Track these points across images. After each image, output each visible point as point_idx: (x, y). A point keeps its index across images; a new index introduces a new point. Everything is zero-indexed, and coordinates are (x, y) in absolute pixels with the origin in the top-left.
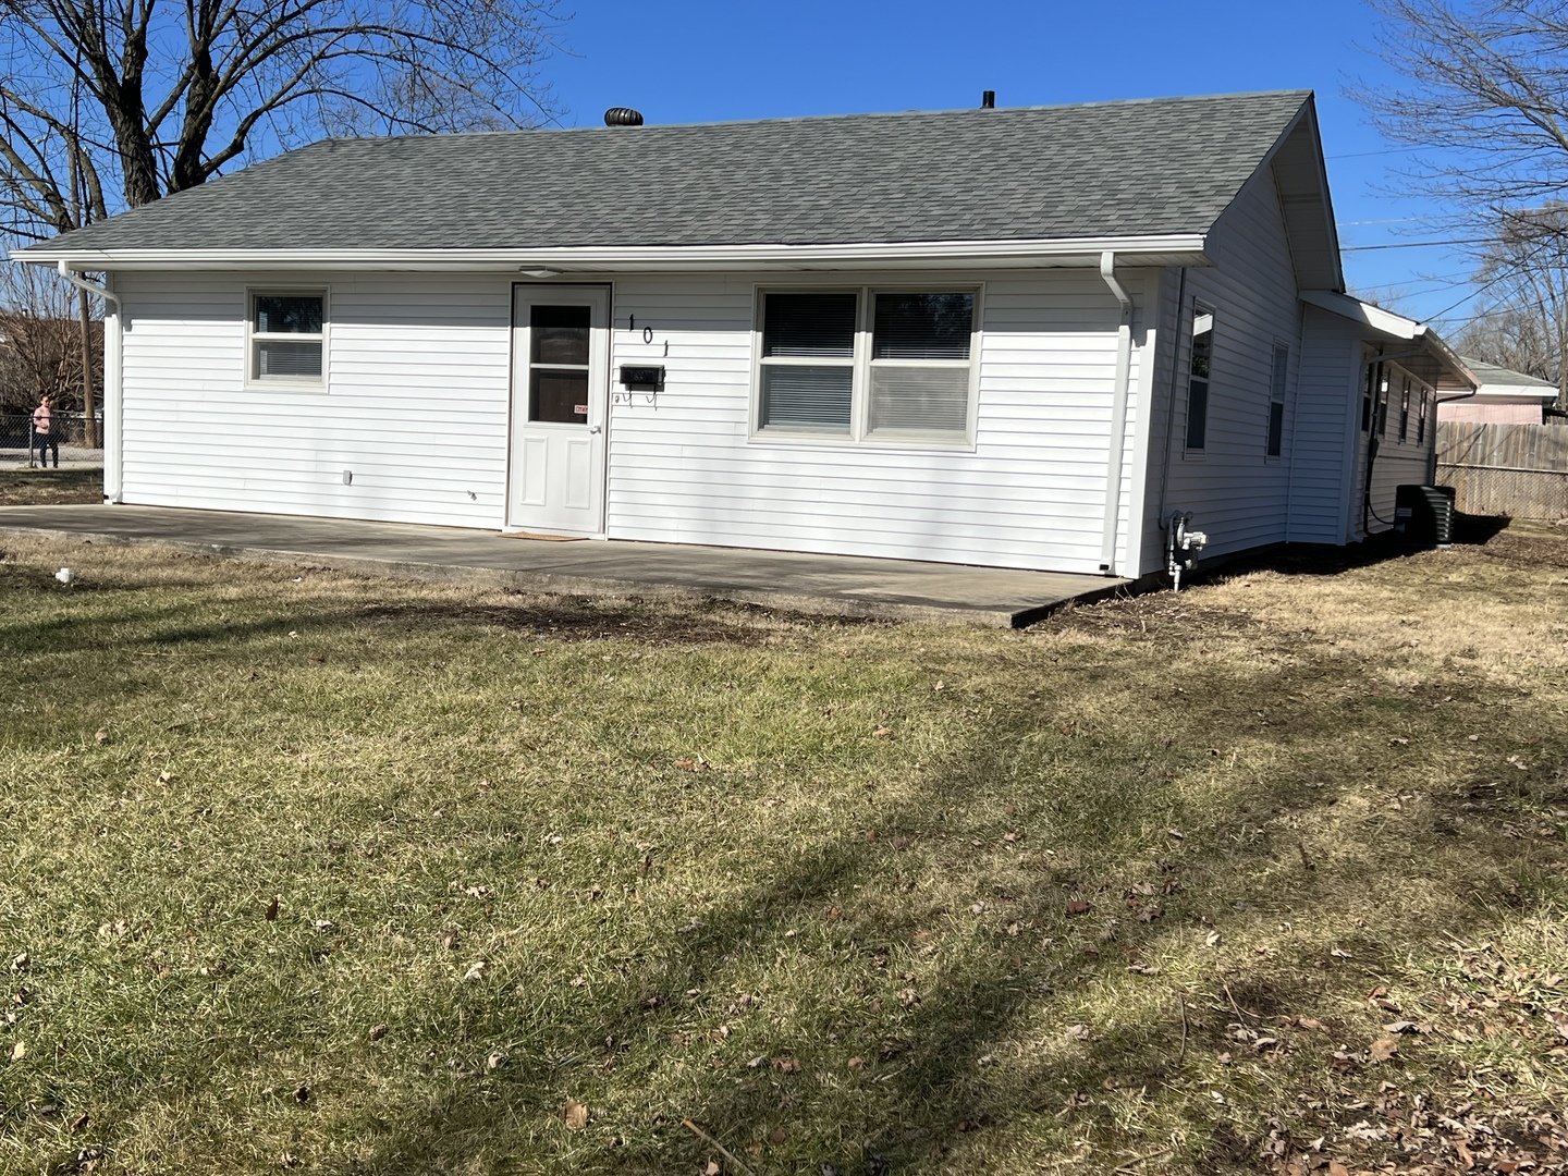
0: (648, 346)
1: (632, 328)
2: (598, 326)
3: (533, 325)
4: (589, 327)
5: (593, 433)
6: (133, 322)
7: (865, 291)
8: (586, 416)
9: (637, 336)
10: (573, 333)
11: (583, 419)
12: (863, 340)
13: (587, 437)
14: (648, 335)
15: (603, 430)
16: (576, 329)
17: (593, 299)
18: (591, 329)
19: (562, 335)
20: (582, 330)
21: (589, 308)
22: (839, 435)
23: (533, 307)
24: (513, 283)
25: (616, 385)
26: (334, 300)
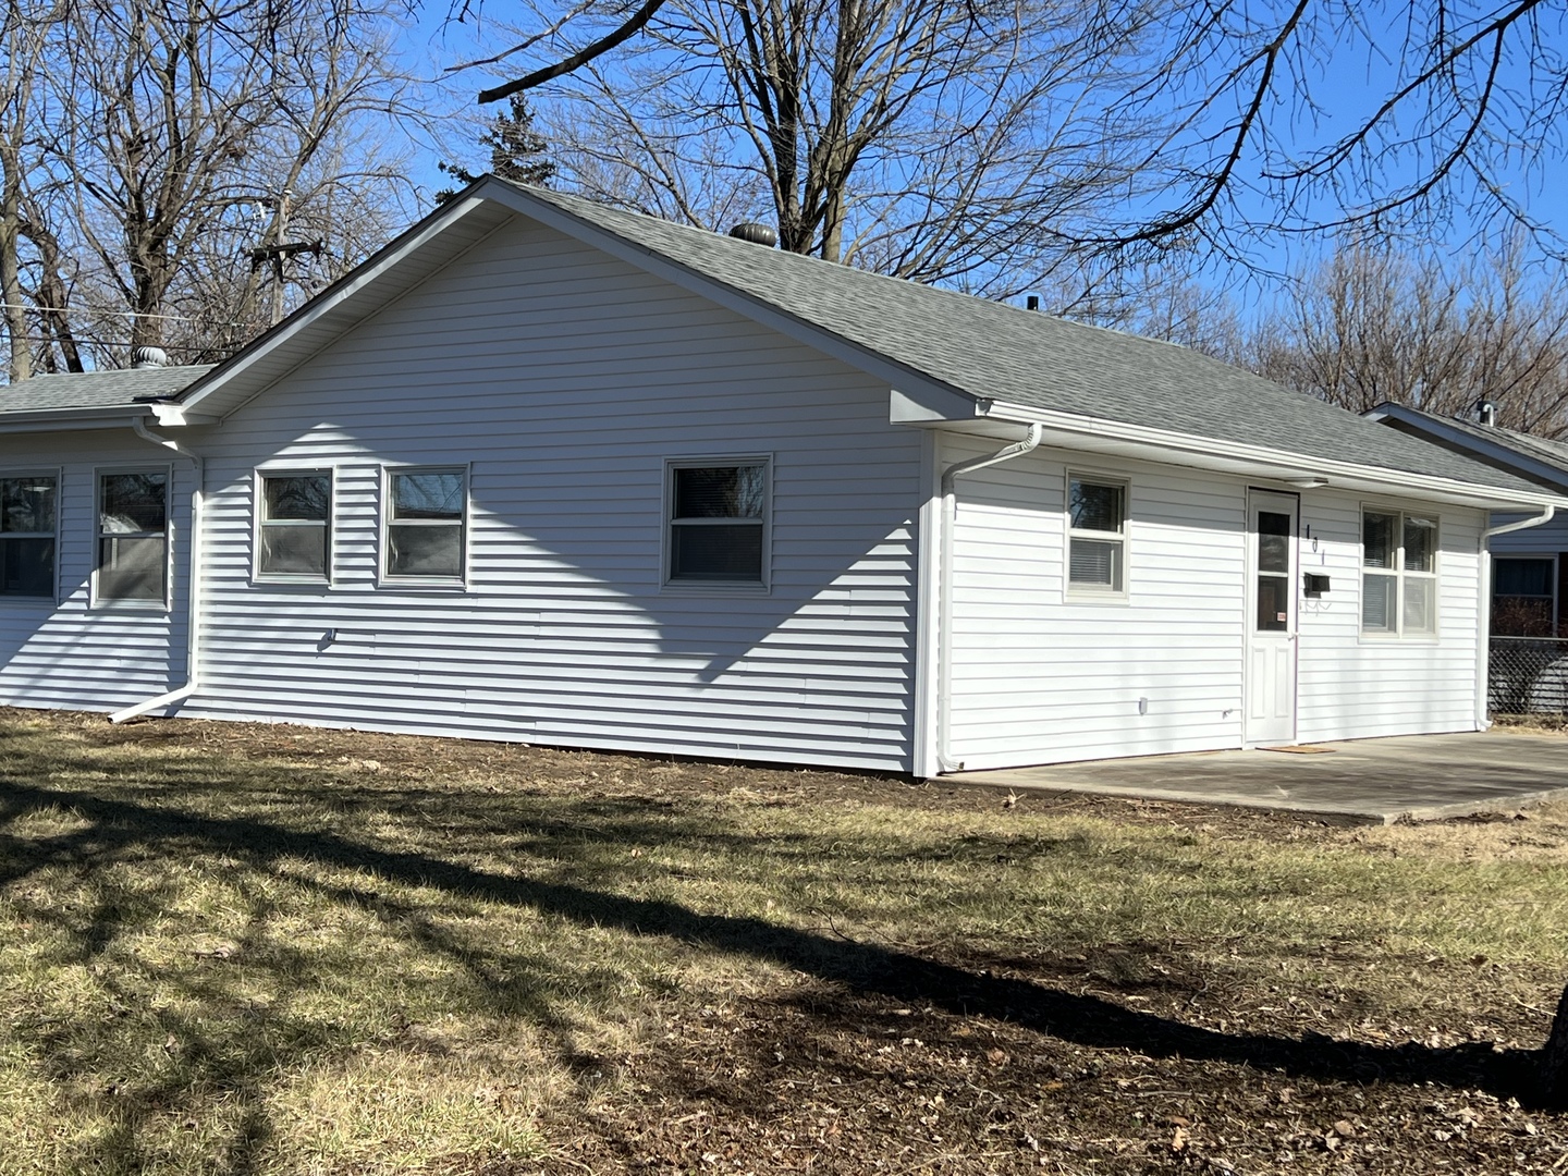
0: (1315, 555)
1: (1309, 538)
2: (1292, 535)
3: (1260, 531)
4: (1288, 535)
5: (1289, 640)
6: (957, 504)
8: (1286, 623)
9: (1311, 544)
10: (1281, 540)
11: (1284, 626)
12: (1401, 554)
13: (1287, 645)
14: (1315, 544)
15: (1295, 638)
16: (1282, 537)
17: (1290, 508)
18: (1290, 538)
19: (1273, 542)
20: (1285, 538)
21: (1289, 516)
22: (1391, 634)
23: (1261, 514)
24: (1251, 488)
25: (1301, 593)
26: (1134, 493)
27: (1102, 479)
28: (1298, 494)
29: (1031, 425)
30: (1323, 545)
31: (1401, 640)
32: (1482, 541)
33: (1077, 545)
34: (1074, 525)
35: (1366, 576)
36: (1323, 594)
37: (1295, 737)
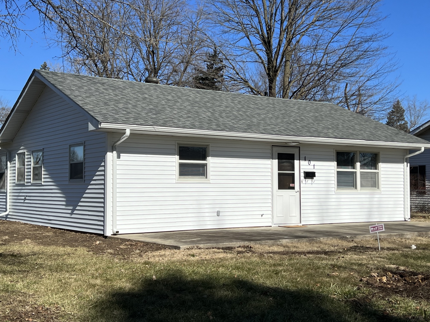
0: (309, 166)
1: (305, 160)
2: (297, 160)
3: (278, 159)
4: (294, 160)
5: (296, 192)
6: (121, 154)
7: (358, 152)
8: (294, 187)
9: (306, 163)
10: (290, 162)
11: (293, 188)
12: (358, 164)
13: (295, 194)
14: (309, 162)
15: (299, 192)
16: (291, 161)
17: (295, 151)
18: (295, 161)
19: (287, 162)
20: (292, 161)
21: (294, 154)
22: (356, 190)
23: (278, 153)
24: (272, 146)
25: (302, 178)
26: (211, 149)
27: (195, 145)
28: (299, 147)
29: (126, 129)
30: (312, 163)
31: (359, 192)
32: (404, 159)
33: (181, 165)
34: (180, 159)
35: (338, 172)
36: (314, 178)
37: (301, 223)
